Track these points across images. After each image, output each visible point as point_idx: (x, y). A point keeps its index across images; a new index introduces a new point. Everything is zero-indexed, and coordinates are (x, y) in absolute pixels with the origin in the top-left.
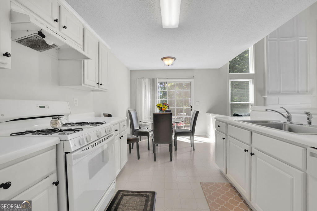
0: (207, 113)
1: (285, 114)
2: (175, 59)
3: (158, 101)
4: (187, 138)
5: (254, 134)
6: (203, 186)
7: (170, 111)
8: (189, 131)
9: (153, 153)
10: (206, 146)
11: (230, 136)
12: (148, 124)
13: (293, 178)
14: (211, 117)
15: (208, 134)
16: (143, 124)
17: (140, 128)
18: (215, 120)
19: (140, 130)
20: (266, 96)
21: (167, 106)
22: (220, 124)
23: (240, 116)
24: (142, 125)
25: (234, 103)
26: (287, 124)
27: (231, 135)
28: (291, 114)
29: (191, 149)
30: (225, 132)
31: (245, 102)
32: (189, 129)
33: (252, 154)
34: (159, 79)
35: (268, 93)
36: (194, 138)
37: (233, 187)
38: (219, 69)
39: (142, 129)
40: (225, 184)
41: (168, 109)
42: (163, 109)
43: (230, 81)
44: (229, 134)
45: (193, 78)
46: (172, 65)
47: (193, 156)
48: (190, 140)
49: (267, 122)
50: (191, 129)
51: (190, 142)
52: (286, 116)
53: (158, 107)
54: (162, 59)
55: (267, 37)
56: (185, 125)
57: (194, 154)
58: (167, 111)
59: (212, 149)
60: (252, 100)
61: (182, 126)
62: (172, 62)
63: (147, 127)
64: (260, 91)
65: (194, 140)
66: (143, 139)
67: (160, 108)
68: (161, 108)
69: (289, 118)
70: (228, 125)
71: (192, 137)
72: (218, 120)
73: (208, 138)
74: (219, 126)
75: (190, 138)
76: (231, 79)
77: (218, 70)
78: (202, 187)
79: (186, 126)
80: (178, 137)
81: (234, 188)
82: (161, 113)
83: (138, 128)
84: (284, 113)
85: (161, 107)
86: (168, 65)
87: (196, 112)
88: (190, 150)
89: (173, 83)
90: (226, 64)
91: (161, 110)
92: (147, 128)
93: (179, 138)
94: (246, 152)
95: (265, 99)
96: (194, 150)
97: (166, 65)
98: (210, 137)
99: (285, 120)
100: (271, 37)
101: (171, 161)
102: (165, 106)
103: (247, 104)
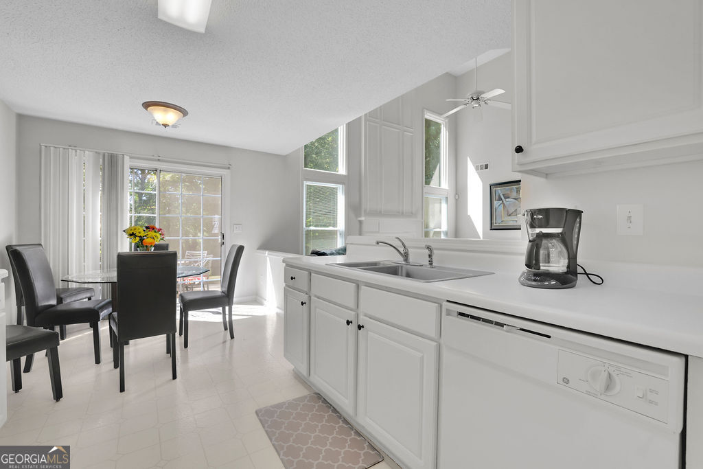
0: (258, 251)
1: (401, 250)
2: (184, 113)
3: (127, 219)
4: (214, 313)
5: (363, 288)
6: (262, 418)
7: (166, 247)
8: (220, 294)
9: (116, 367)
10: (257, 323)
11: (316, 296)
12: (90, 286)
13: (423, 357)
14: (268, 258)
15: (261, 297)
16: (73, 285)
17: (60, 301)
18: (285, 264)
19: (60, 307)
20: (362, 218)
21: (158, 235)
22: (295, 273)
23: (324, 254)
24: (66, 290)
25: (312, 228)
26: (405, 266)
27: (318, 295)
28: (409, 250)
29: (225, 336)
30: (306, 289)
31: (331, 228)
32: (217, 289)
33: (360, 327)
34: (131, 158)
35: (365, 211)
36: (233, 310)
37: (322, 399)
38: (286, 156)
39: (69, 304)
40: (306, 397)
41: (162, 242)
42: (147, 241)
43: (306, 183)
44: (314, 291)
45: (229, 168)
46: (174, 126)
47: (231, 353)
48: (221, 316)
49: (375, 264)
50: (225, 289)
51: (222, 320)
52: (402, 252)
53: (131, 235)
54: (147, 105)
55: (366, 115)
56: (205, 279)
57: (231, 347)
58: (157, 247)
59: (271, 329)
60: (341, 225)
61: (199, 284)
62: (177, 119)
63: (88, 295)
64: (354, 209)
65: (233, 313)
66: (73, 333)
67: (138, 239)
68: (142, 239)
69: (406, 256)
70: (312, 274)
71: (227, 308)
72: (289, 265)
73: (261, 304)
74: (292, 278)
75: (221, 311)
76: (307, 180)
77: (283, 159)
78: (260, 420)
79: (207, 282)
80: (190, 313)
81: (325, 401)
82: (140, 251)
83: (54, 302)
84: (401, 247)
85: (142, 235)
86: (165, 126)
87: (237, 248)
88: (222, 341)
89: (171, 175)
90: (299, 149)
91: (141, 243)
92: (90, 299)
93: (194, 316)
94: (348, 324)
95: (361, 222)
96: (232, 337)
97: (158, 124)
98: (265, 302)
99: (400, 259)
100: (371, 116)
101: (175, 377)
102: (152, 233)
103: (334, 231)
